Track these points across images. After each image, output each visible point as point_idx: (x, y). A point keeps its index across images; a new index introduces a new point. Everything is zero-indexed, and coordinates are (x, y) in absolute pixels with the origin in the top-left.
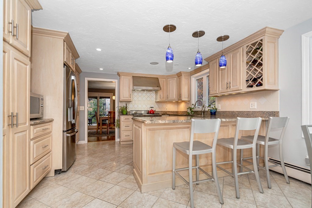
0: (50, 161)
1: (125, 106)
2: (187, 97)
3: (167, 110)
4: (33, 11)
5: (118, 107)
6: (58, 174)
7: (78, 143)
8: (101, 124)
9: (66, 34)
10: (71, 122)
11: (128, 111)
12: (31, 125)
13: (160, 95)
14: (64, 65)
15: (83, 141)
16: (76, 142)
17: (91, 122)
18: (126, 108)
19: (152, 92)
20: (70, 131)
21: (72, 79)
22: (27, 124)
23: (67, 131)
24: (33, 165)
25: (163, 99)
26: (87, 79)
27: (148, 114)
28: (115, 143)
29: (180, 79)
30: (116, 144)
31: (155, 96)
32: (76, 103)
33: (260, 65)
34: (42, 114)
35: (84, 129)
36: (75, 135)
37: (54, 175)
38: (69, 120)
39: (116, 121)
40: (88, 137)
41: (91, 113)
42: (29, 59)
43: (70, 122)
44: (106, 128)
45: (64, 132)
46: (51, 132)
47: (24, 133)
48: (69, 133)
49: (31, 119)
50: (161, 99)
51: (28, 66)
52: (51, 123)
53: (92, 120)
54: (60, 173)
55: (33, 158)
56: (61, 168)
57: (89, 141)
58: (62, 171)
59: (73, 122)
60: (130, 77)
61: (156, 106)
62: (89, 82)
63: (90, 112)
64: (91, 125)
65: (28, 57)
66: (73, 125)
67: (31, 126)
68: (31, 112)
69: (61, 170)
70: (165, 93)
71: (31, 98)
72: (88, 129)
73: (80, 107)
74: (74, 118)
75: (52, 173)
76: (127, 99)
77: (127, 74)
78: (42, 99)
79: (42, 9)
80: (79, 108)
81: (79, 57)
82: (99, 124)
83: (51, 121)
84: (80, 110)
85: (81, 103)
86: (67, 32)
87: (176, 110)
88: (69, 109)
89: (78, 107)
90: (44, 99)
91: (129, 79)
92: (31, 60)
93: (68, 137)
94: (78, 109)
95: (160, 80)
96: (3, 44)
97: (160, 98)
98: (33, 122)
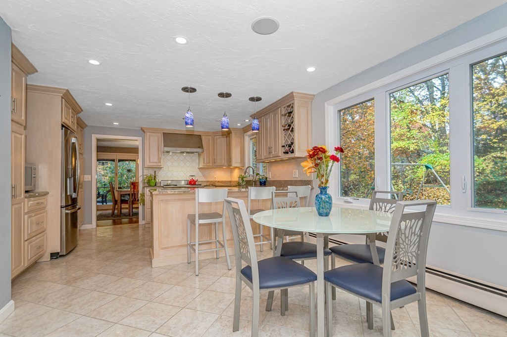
0: (45, 243)
1: (154, 174)
2: (239, 161)
3: (216, 180)
4: (27, 76)
5: (143, 175)
6: (55, 258)
7: (80, 228)
8: (119, 202)
9: (65, 91)
10: (71, 196)
11: (157, 181)
12: (26, 197)
13: (204, 159)
14: (63, 126)
15: (89, 224)
16: (78, 226)
17: (106, 200)
18: (155, 177)
19: (193, 155)
20: (69, 207)
21: (73, 141)
22: (22, 196)
23: (66, 206)
24: (28, 241)
25: (208, 165)
26: (94, 137)
27: (187, 184)
28: (138, 226)
29: (229, 137)
30: (140, 227)
31: (197, 159)
32: (78, 172)
33: (292, 131)
34: (35, 186)
35: (90, 207)
36: (77, 212)
37: (49, 259)
38: (68, 194)
39: (140, 195)
40: (98, 220)
41: (105, 185)
42: (23, 127)
43: (69, 196)
44: (127, 208)
45: (61, 207)
46: (45, 207)
47: (19, 205)
48: (69, 210)
49: (27, 192)
50: (205, 165)
51: (23, 136)
52: (45, 196)
53: (106, 196)
54: (57, 258)
55: (28, 234)
56: (59, 251)
57: (97, 226)
58: (60, 254)
59: (74, 195)
60: (160, 134)
61: (200, 174)
62: (98, 140)
63: (103, 184)
64: (105, 204)
65: (22, 125)
66: (74, 201)
67: (26, 199)
68: (26, 184)
69: (58, 253)
70: (211, 155)
71: (26, 168)
72: (98, 210)
73: (85, 176)
74: (75, 191)
75: (47, 257)
76: (155, 164)
77: (154, 130)
78: (35, 169)
79: (37, 72)
80: (84, 178)
81: (82, 111)
82: (116, 202)
83: (46, 194)
84: (85, 180)
85: (87, 170)
86: (66, 88)
87: (230, 180)
88: (68, 179)
89: (82, 176)
90: (36, 168)
91: (158, 137)
92: (25, 128)
93: (67, 214)
94: (82, 180)
95: (203, 138)
96: (12, 124)
97: (204, 163)
98: (27, 195)
